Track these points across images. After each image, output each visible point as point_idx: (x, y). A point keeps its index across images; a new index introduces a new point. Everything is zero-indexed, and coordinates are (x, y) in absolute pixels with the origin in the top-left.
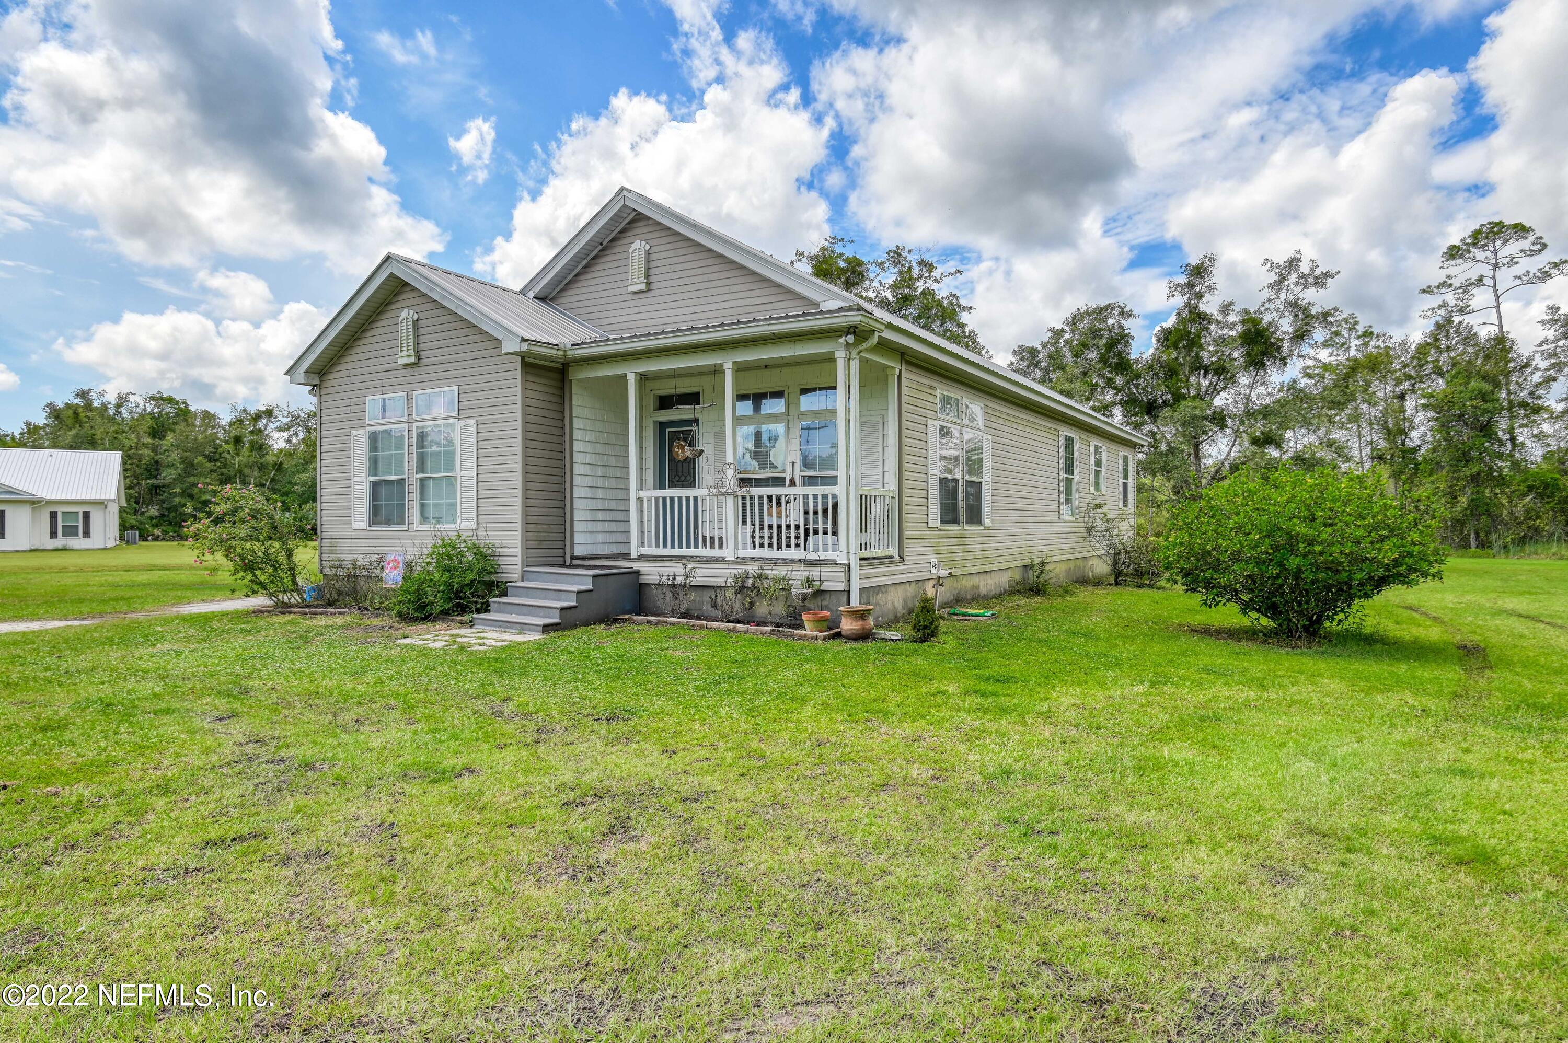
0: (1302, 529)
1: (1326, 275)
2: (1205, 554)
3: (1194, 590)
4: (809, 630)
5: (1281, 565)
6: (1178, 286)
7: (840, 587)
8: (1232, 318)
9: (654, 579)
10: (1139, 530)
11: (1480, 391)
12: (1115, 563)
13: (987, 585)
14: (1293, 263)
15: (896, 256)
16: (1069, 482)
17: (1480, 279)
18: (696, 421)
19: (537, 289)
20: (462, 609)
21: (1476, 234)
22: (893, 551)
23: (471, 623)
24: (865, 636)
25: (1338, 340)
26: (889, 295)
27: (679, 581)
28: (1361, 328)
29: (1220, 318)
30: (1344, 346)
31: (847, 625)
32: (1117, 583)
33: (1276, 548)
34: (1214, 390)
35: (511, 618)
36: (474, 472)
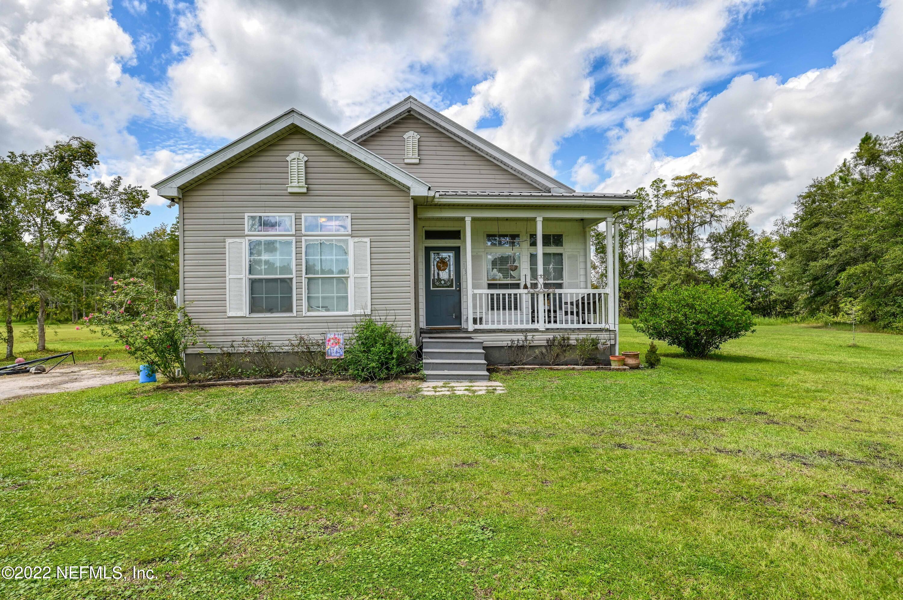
4: (614, 365)
9: (506, 344)
23: (425, 379)
35: (446, 372)
36: (368, 274)
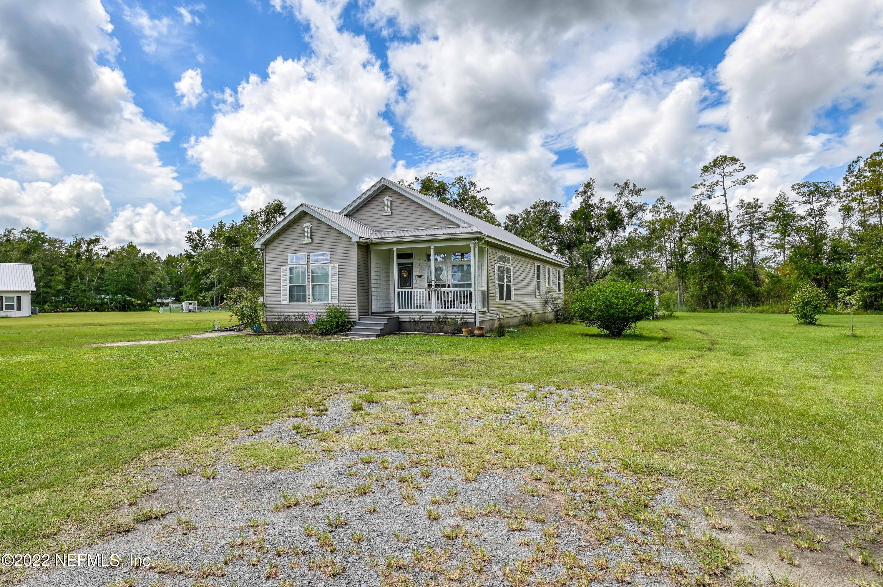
0: (614, 300)
1: (641, 190)
2: (586, 309)
3: (583, 322)
4: (465, 334)
5: (608, 312)
6: (580, 192)
7: (473, 321)
8: (604, 205)
9: (408, 320)
10: (565, 301)
11: (712, 238)
12: (556, 315)
13: (513, 322)
14: (626, 185)
15: (459, 180)
16: (538, 283)
17: (717, 183)
18: (411, 264)
19: (346, 212)
20: (341, 331)
21: (715, 161)
22: (486, 309)
23: (347, 335)
24: (482, 335)
25: (656, 209)
26: (456, 197)
27: (416, 320)
28: (666, 204)
29: (599, 205)
30: (659, 212)
31: (476, 332)
32: (557, 323)
33: (607, 307)
34: (595, 239)
35: (361, 333)
36: (337, 283)
